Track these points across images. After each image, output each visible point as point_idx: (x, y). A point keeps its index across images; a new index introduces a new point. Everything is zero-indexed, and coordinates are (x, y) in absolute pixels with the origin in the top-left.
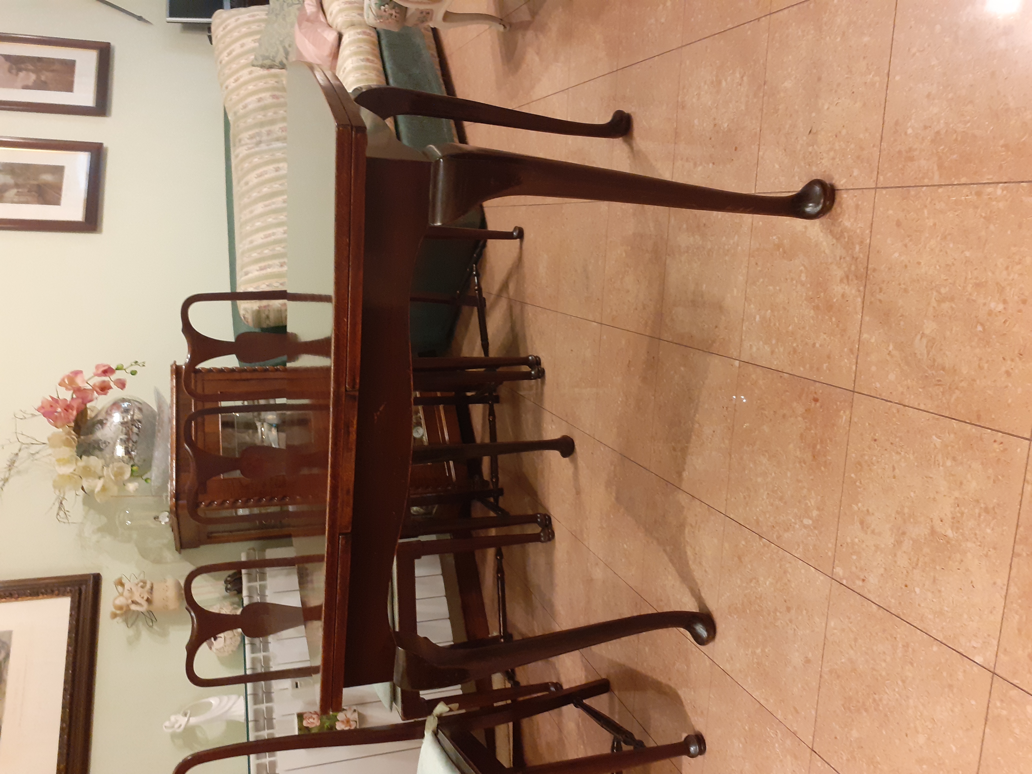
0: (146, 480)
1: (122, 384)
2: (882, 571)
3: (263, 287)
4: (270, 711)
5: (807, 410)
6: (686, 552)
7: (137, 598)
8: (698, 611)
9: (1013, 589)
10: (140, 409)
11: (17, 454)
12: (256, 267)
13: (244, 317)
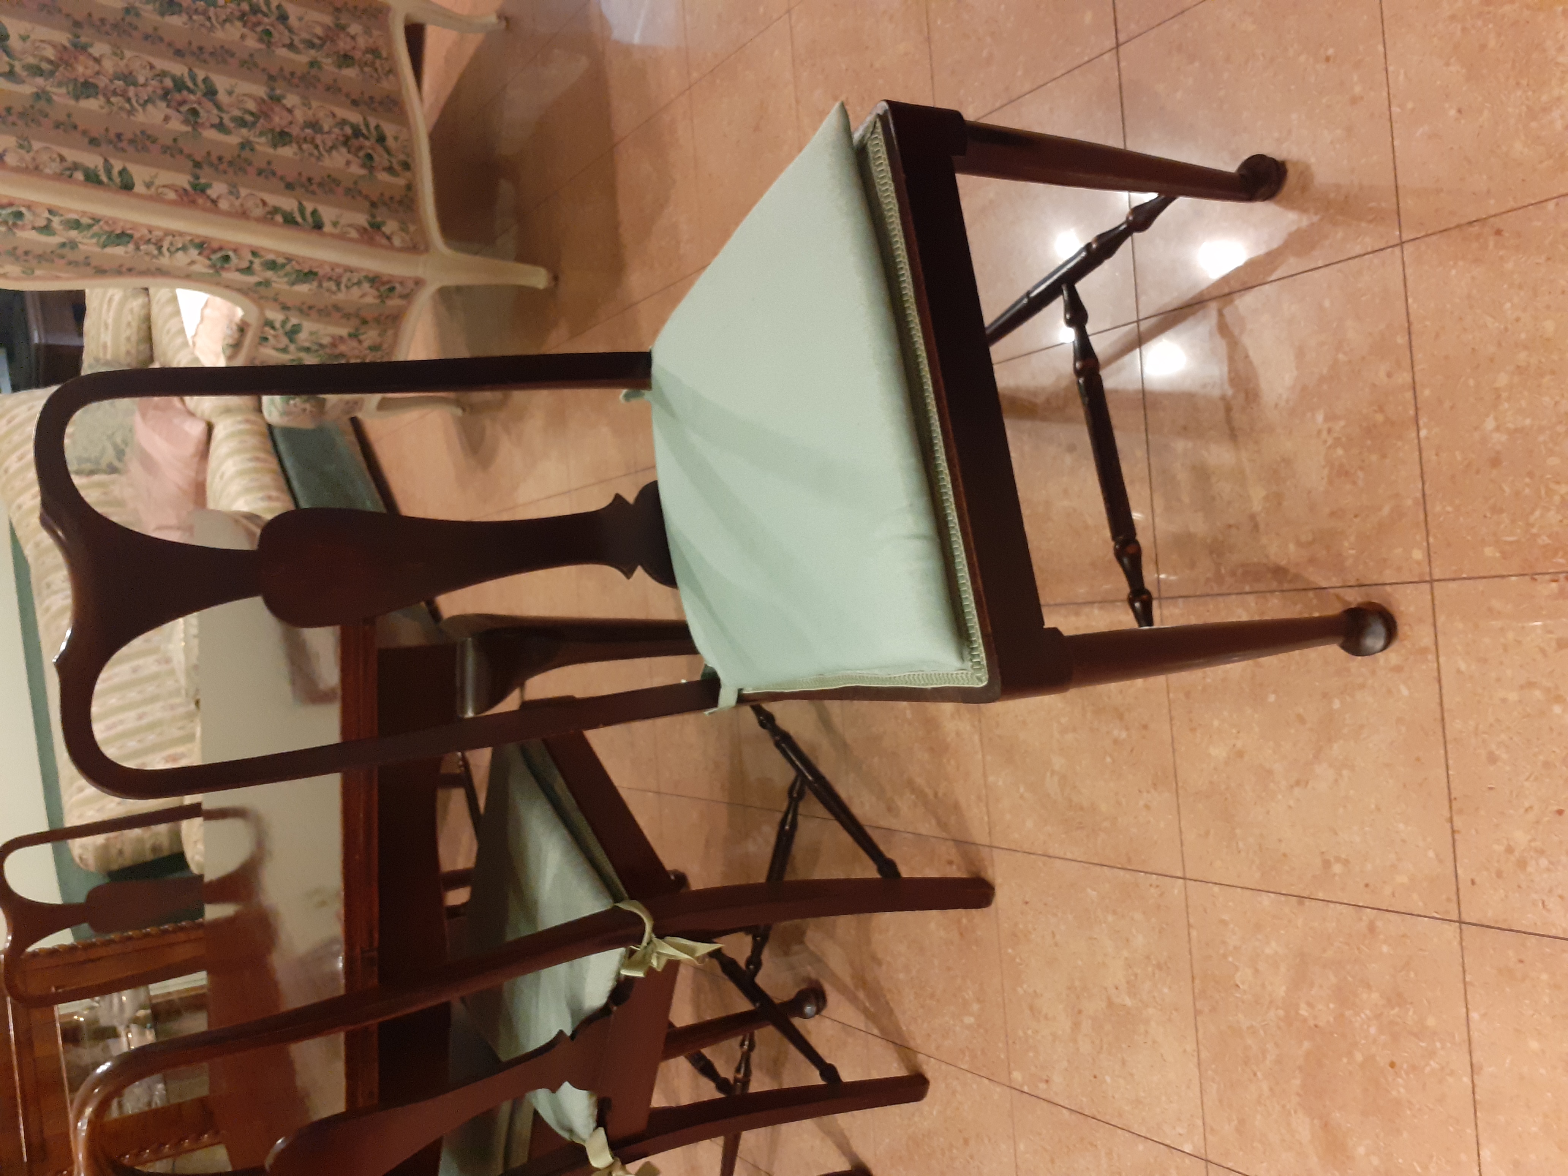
13: (81, 858)
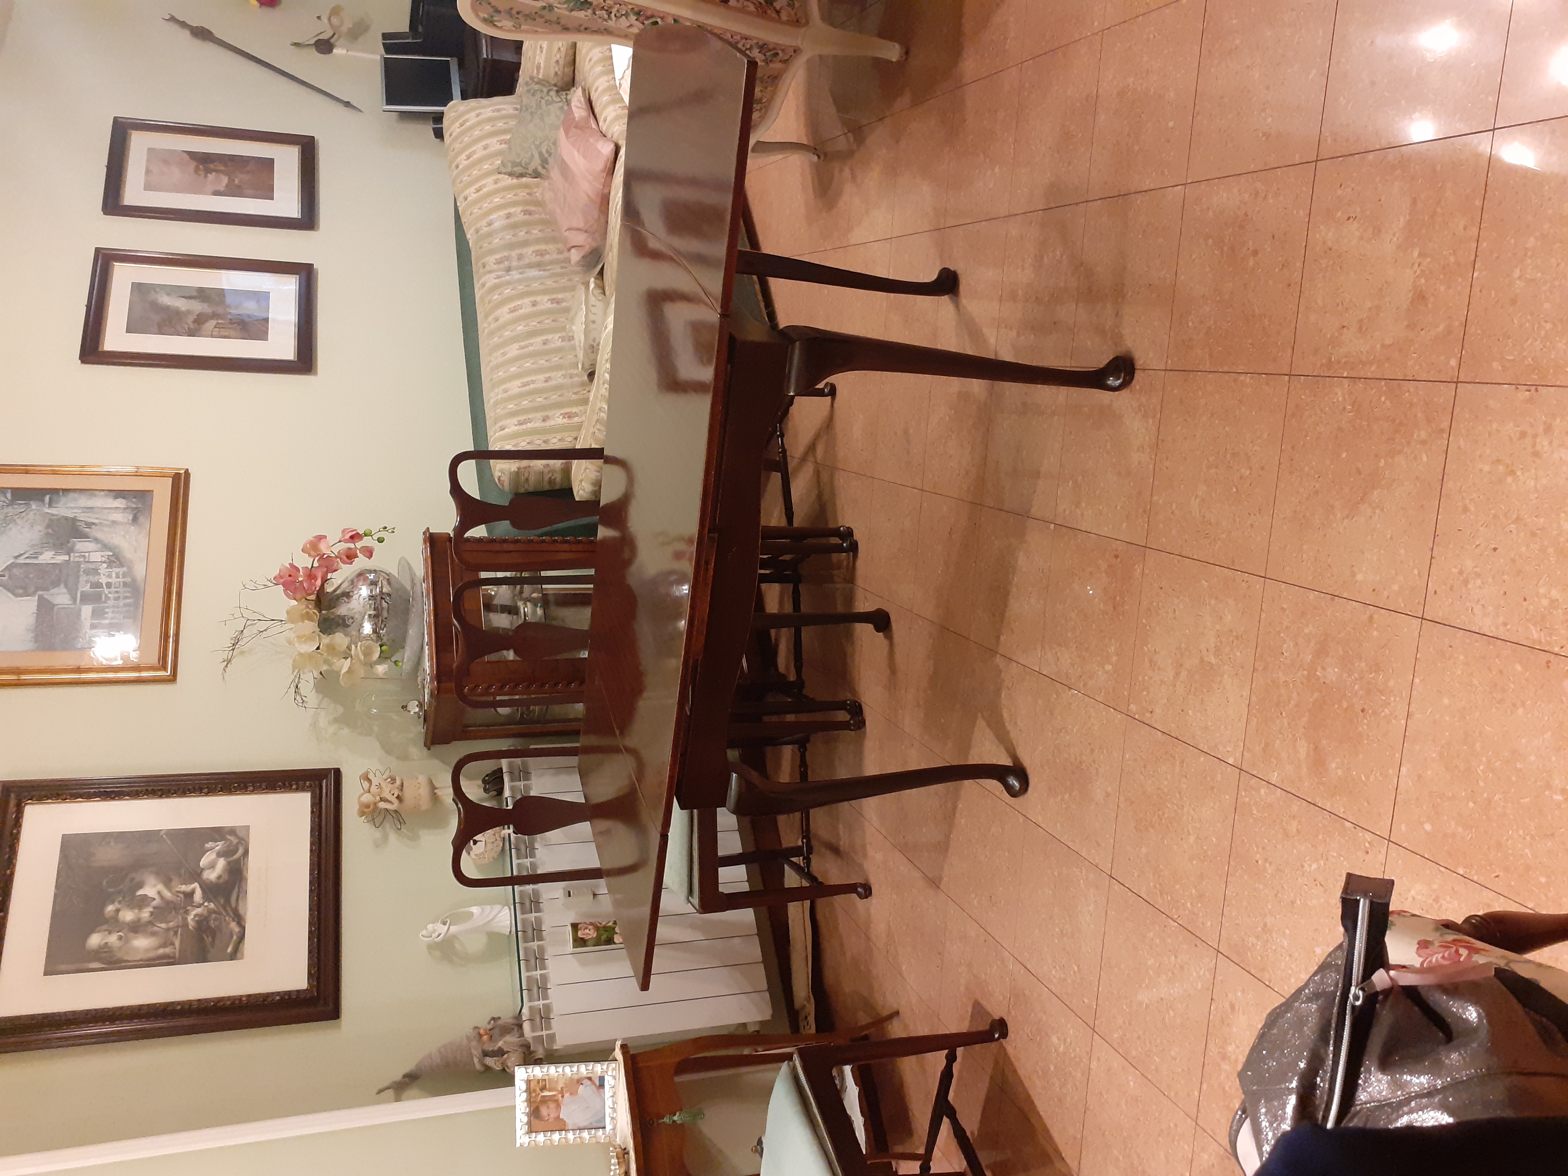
0: (395, 662)
1: (369, 553)
2: (1165, 701)
3: (523, 445)
4: (539, 921)
5: (1110, 566)
6: (1002, 716)
7: (386, 794)
8: (1012, 765)
9: (1254, 698)
10: (389, 583)
11: (242, 631)
12: (515, 420)
13: (499, 479)
